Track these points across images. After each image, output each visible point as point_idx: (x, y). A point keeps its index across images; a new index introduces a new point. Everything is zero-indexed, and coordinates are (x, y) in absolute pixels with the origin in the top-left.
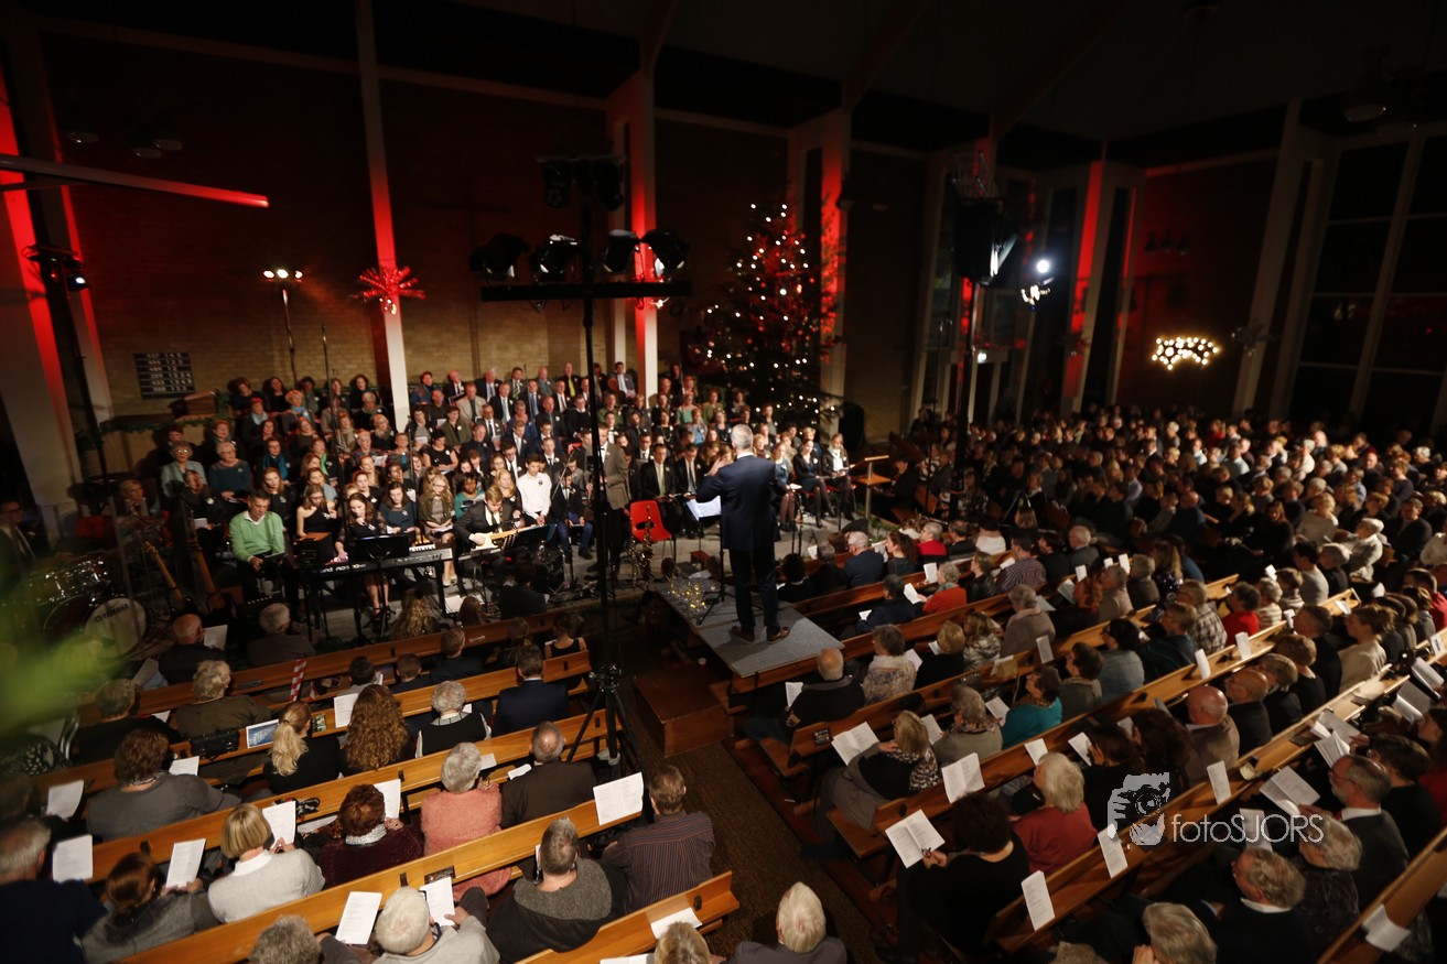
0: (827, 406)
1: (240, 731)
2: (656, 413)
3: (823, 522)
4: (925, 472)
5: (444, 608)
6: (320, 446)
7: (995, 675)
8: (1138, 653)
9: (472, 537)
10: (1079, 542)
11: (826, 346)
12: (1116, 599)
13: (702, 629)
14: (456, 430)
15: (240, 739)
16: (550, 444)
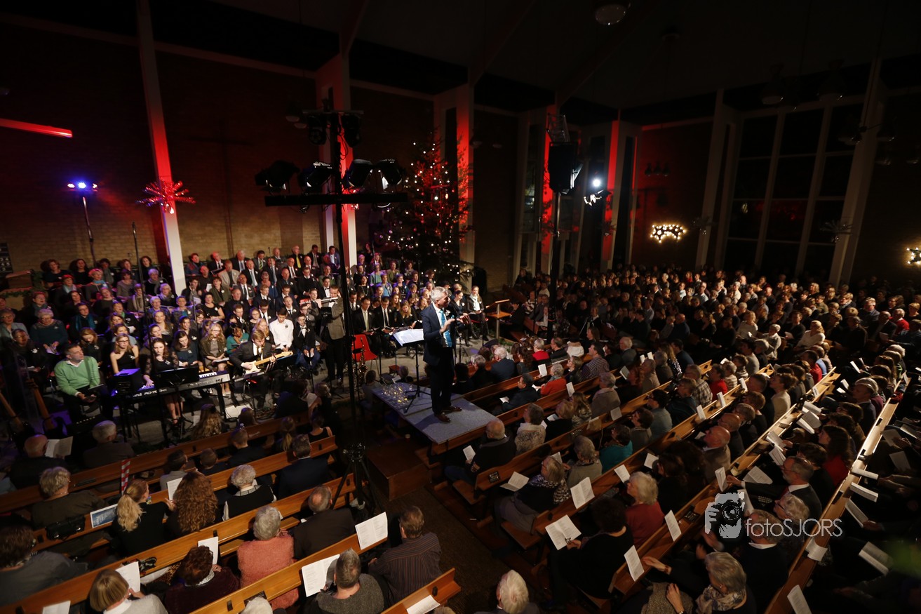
0: (465, 270)
1: (86, 516)
2: (358, 279)
3: (470, 343)
4: (528, 308)
5: (225, 415)
6: (119, 307)
7: (589, 429)
8: (667, 409)
9: (243, 364)
10: (626, 347)
11: (462, 232)
12: (651, 379)
13: (407, 415)
14: (220, 293)
15: (86, 522)
16: (289, 301)
